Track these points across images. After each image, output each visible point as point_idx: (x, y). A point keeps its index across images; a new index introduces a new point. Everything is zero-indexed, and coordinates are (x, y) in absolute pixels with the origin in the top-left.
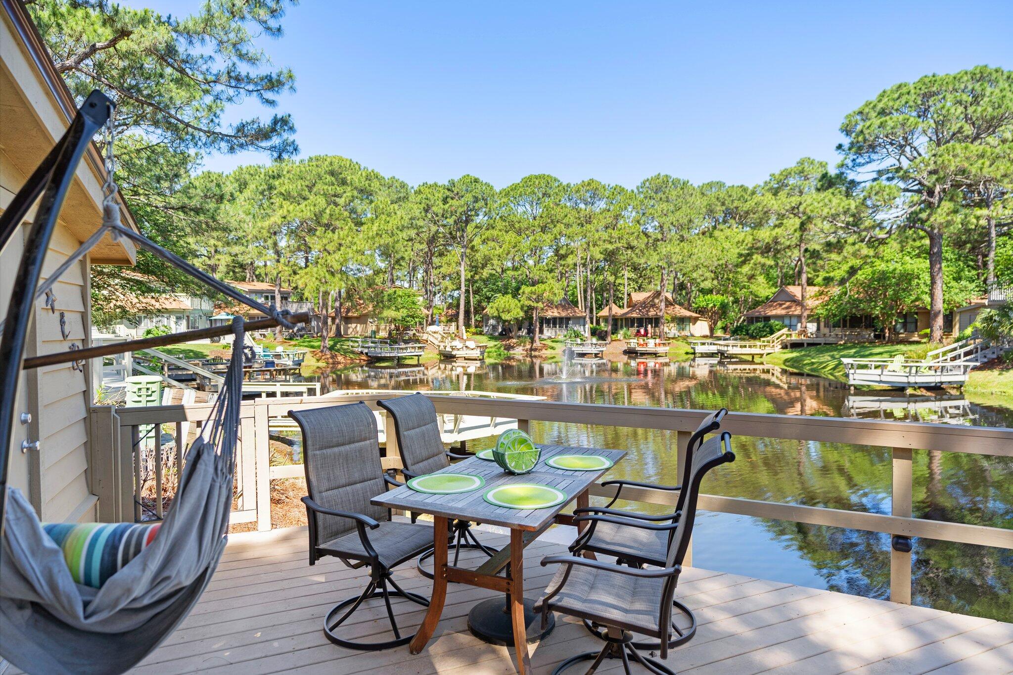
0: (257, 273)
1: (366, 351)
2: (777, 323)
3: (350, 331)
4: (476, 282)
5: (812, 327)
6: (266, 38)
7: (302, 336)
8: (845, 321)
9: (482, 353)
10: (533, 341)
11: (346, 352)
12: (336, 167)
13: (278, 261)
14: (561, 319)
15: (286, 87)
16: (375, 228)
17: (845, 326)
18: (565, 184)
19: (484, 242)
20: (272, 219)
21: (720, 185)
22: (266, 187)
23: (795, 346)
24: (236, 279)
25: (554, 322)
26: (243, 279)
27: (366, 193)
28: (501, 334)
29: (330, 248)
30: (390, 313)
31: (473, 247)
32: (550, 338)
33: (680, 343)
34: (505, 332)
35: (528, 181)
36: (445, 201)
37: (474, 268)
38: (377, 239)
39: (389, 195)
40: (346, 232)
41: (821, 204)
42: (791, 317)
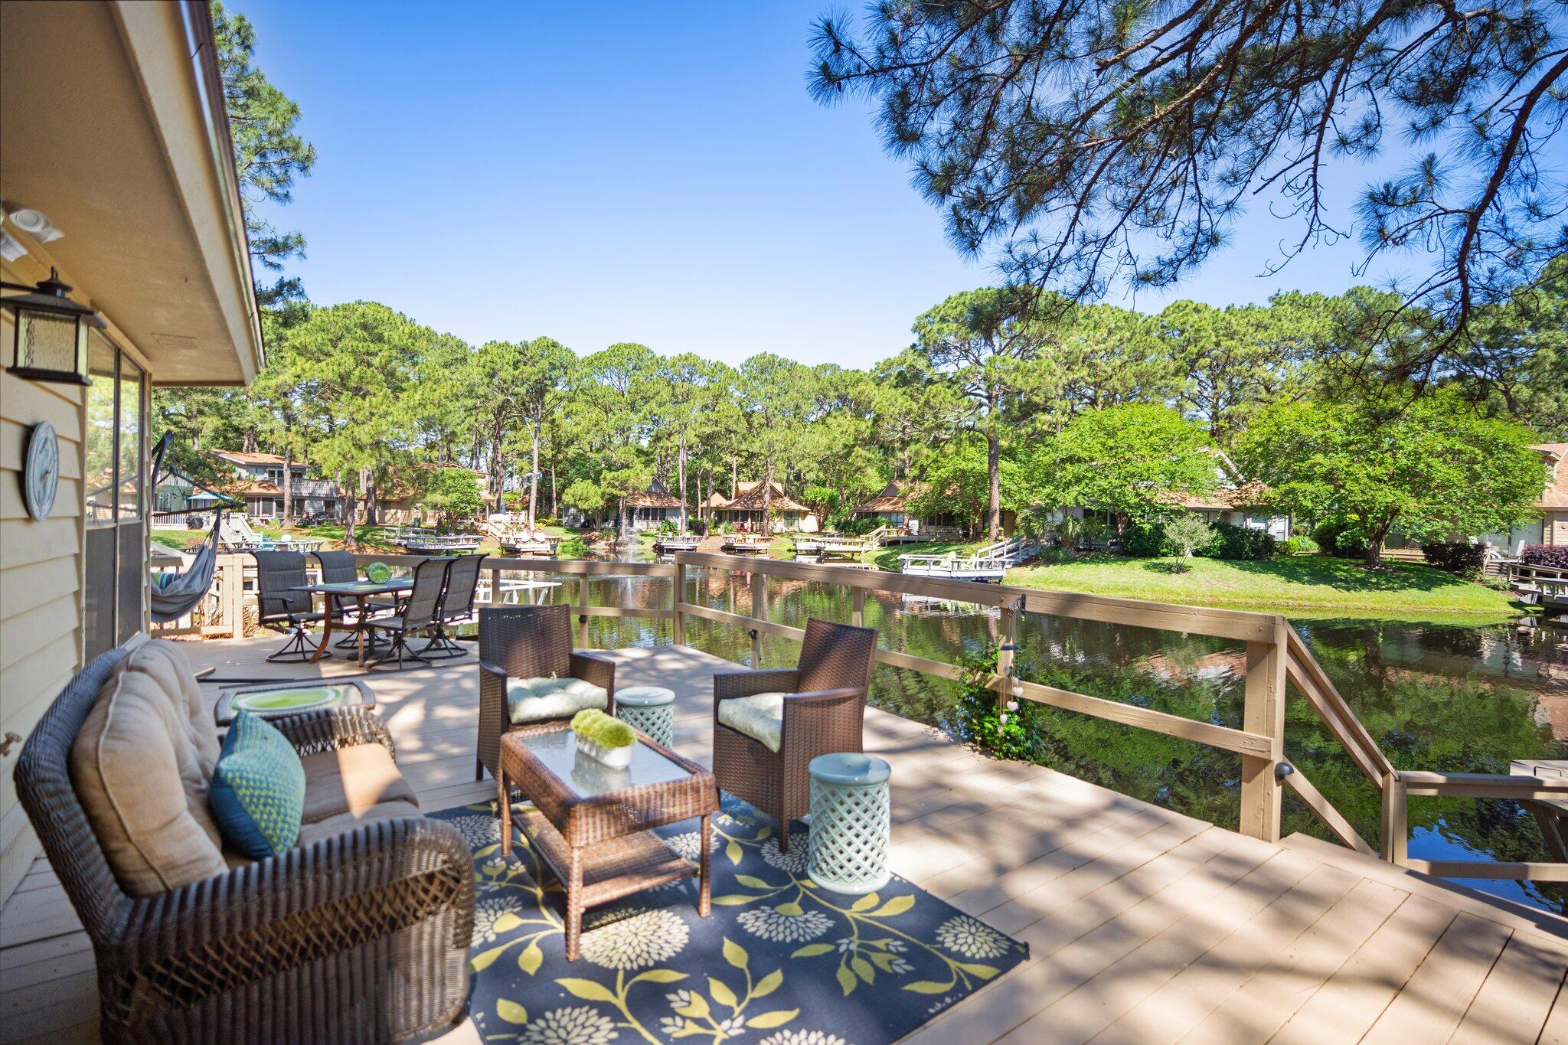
0: (261, 439)
1: (404, 542)
2: (880, 519)
3: (387, 518)
4: (560, 462)
6: (272, 204)
7: (319, 523)
8: (938, 519)
9: (554, 547)
10: (618, 534)
11: (378, 543)
12: (370, 319)
13: (288, 429)
14: (655, 510)
15: (295, 252)
16: (417, 397)
17: (939, 523)
18: (658, 355)
19: (567, 416)
20: (281, 378)
21: (835, 368)
22: (273, 337)
23: (893, 543)
24: (228, 448)
25: (647, 513)
26: (239, 448)
27: (408, 354)
28: (583, 526)
29: (359, 417)
30: (437, 497)
31: (553, 421)
32: (640, 531)
33: (784, 539)
34: (588, 524)
35: (615, 350)
36: (516, 365)
37: (558, 446)
38: (419, 410)
39: (441, 356)
40: (380, 399)
42: (898, 513)
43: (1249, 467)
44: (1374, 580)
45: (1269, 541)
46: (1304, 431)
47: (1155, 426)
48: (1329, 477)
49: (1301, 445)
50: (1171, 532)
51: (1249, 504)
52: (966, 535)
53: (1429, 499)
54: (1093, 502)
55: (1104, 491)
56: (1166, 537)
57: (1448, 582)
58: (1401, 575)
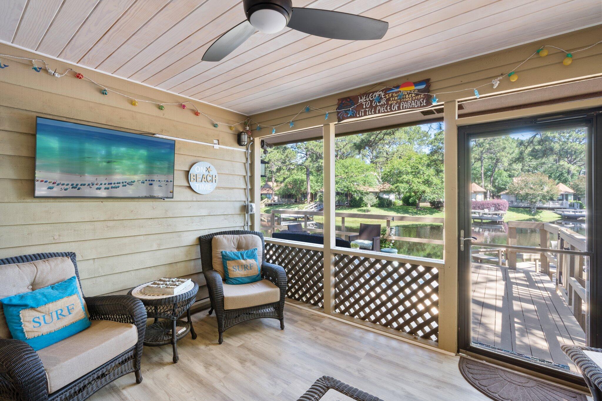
2: (264, 196)
5: (276, 198)
8: (286, 196)
17: (286, 198)
23: (270, 205)
41: (274, 155)
42: (269, 194)
43: (385, 179)
44: (419, 212)
45: (390, 201)
46: (401, 168)
47: (360, 166)
48: (407, 182)
49: (400, 172)
50: (365, 199)
51: (386, 190)
52: (296, 201)
53: (432, 189)
54: (342, 190)
55: (345, 187)
56: (363, 201)
57: (436, 212)
58: (425, 210)
